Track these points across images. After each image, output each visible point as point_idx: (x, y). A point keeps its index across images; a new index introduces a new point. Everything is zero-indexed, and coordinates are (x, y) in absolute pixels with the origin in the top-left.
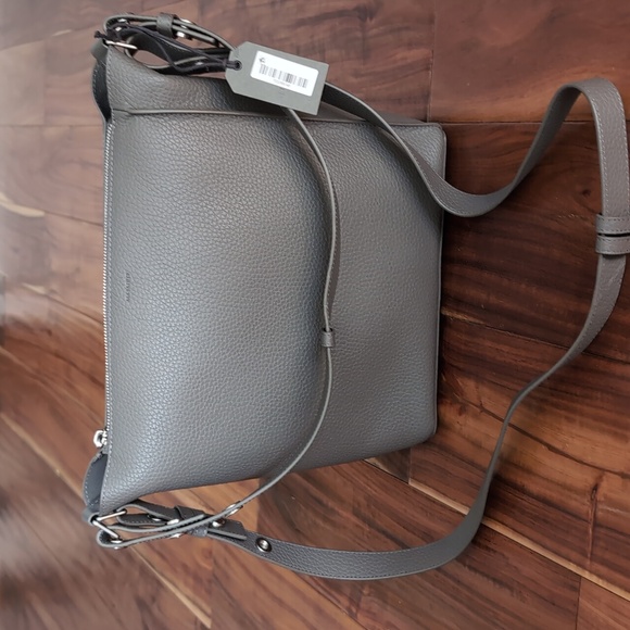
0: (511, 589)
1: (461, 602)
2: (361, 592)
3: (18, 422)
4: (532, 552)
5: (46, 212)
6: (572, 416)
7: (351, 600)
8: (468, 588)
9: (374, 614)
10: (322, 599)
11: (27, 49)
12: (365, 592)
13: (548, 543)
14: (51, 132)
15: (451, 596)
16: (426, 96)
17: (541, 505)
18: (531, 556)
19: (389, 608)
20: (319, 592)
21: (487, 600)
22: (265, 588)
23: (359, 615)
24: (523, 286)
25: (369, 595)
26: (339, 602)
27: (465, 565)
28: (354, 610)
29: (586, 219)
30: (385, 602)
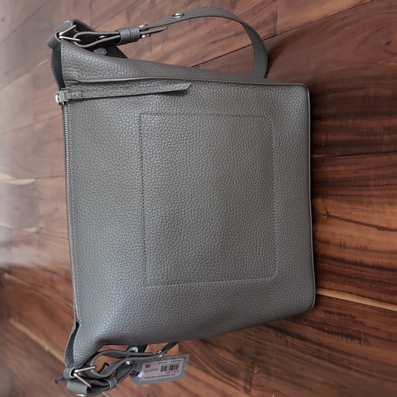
0: (359, 339)
1: (324, 359)
2: (252, 373)
3: (21, 322)
4: (372, 308)
5: (36, 178)
6: (393, 200)
7: (246, 381)
8: (329, 348)
9: (263, 386)
10: (225, 385)
11: (22, 80)
12: (255, 372)
13: (383, 297)
14: (38, 127)
15: (316, 356)
16: (275, 17)
17: (376, 271)
18: (371, 310)
19: (273, 378)
20: (223, 382)
21: (343, 352)
22: (186, 389)
23: (252, 390)
24: (351, 121)
25: (258, 373)
26: (237, 384)
27: (324, 331)
28: (248, 387)
29: (389, 61)
30: (269, 375)
